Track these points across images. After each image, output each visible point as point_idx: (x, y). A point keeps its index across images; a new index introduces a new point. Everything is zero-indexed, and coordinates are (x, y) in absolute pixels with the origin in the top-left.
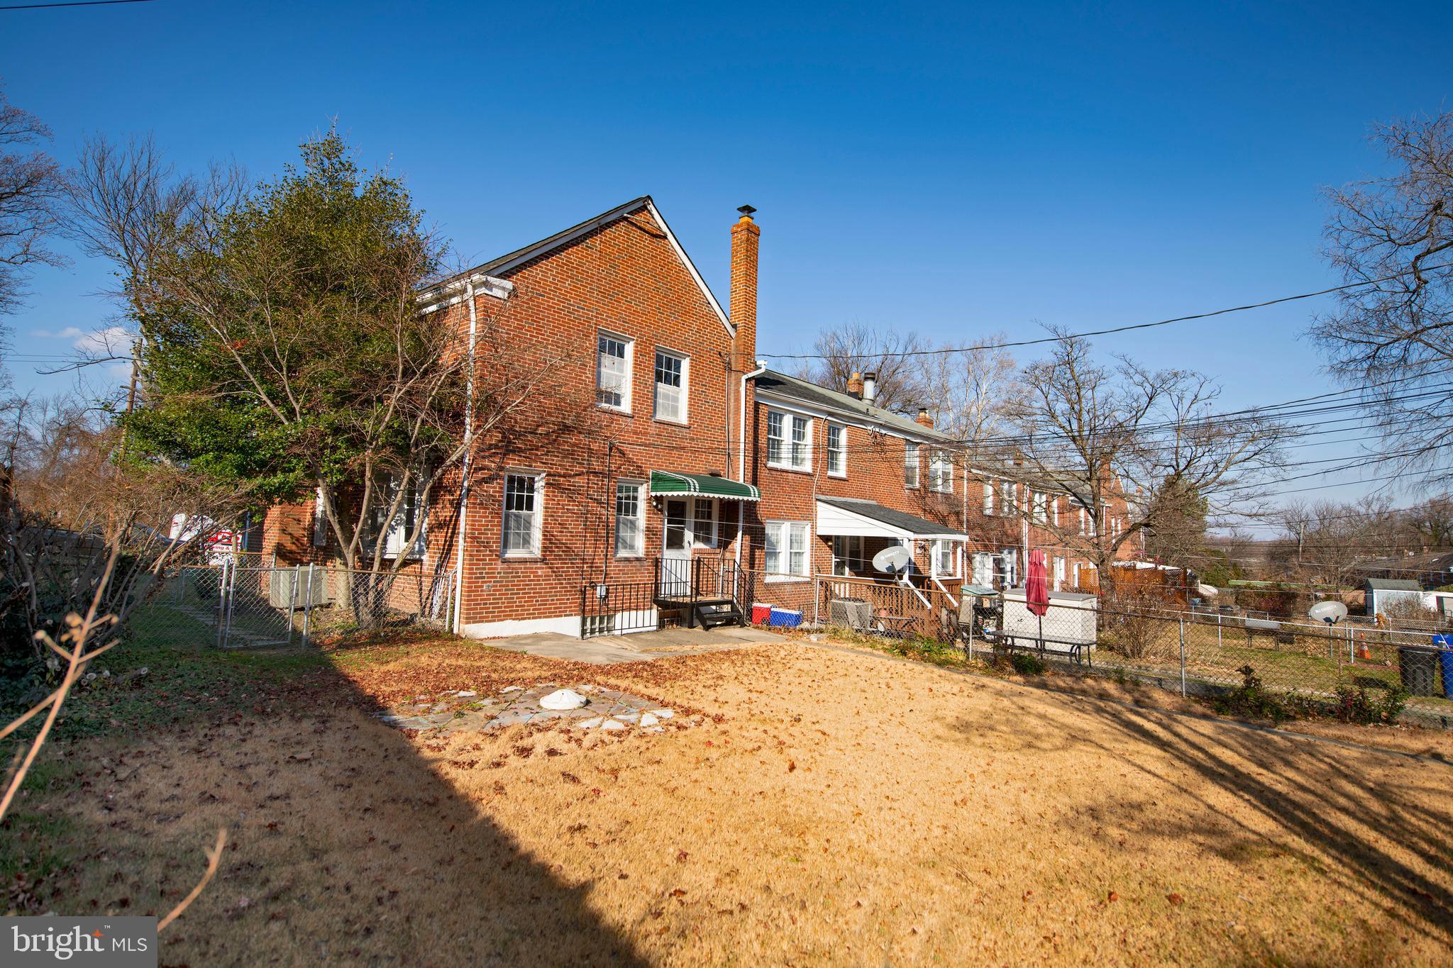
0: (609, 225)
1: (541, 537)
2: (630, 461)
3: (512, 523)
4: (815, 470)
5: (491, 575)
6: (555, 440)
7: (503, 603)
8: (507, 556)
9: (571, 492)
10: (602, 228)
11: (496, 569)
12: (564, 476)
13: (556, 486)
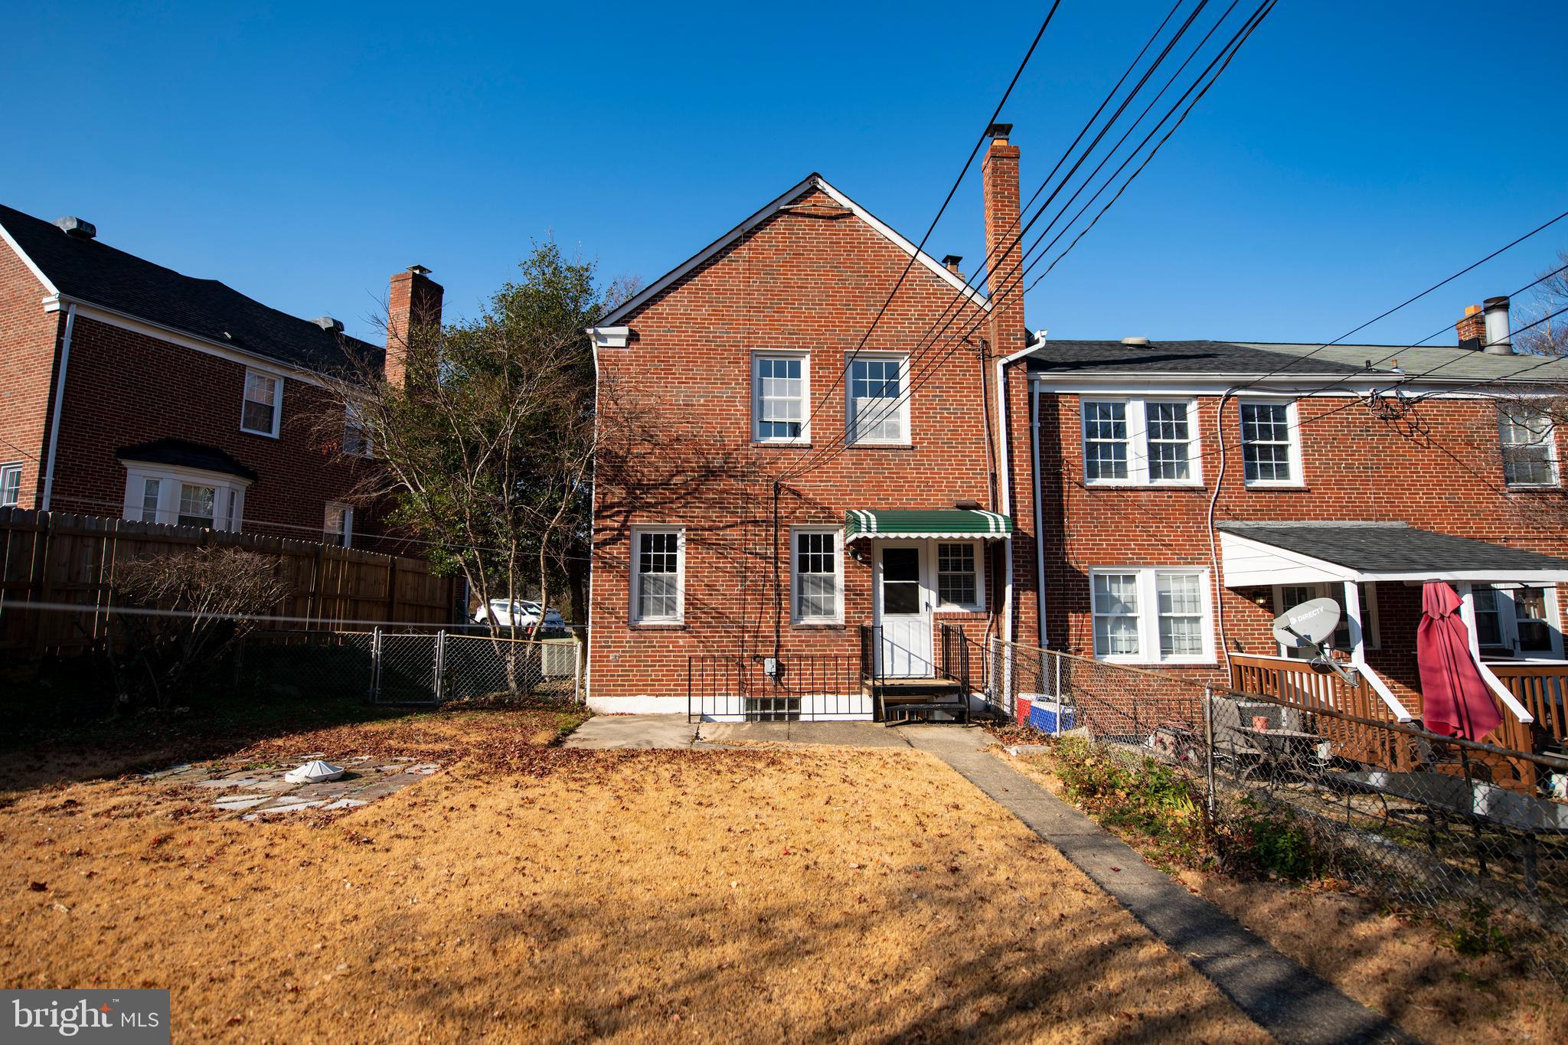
0: (759, 227)
1: (683, 602)
2: (810, 503)
3: (650, 587)
5: (618, 643)
6: (696, 489)
7: (636, 676)
8: (641, 623)
9: (721, 548)
10: (749, 235)
11: (625, 637)
12: (710, 529)
13: (703, 542)
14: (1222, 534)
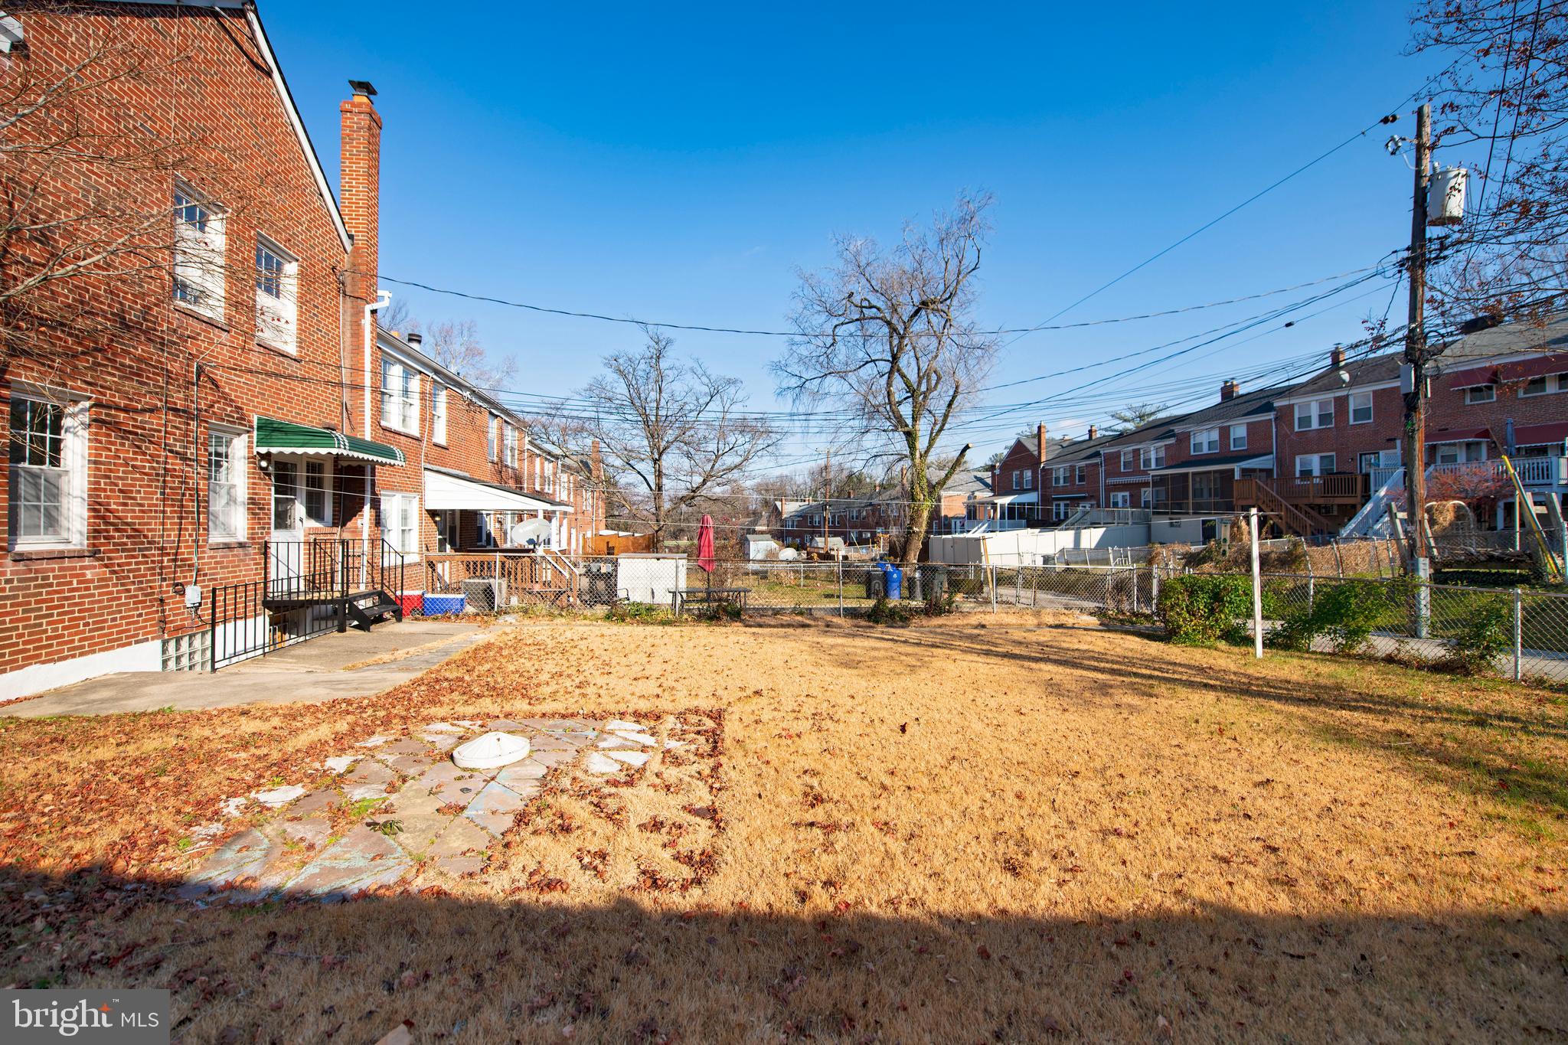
0: (191, 11)
1: (84, 513)
2: (225, 397)
3: (24, 489)
4: (422, 434)
6: (107, 346)
8: (20, 549)
9: (138, 438)
10: (181, 11)
11: (5, 573)
12: (126, 410)
13: (115, 426)
14: (427, 473)
